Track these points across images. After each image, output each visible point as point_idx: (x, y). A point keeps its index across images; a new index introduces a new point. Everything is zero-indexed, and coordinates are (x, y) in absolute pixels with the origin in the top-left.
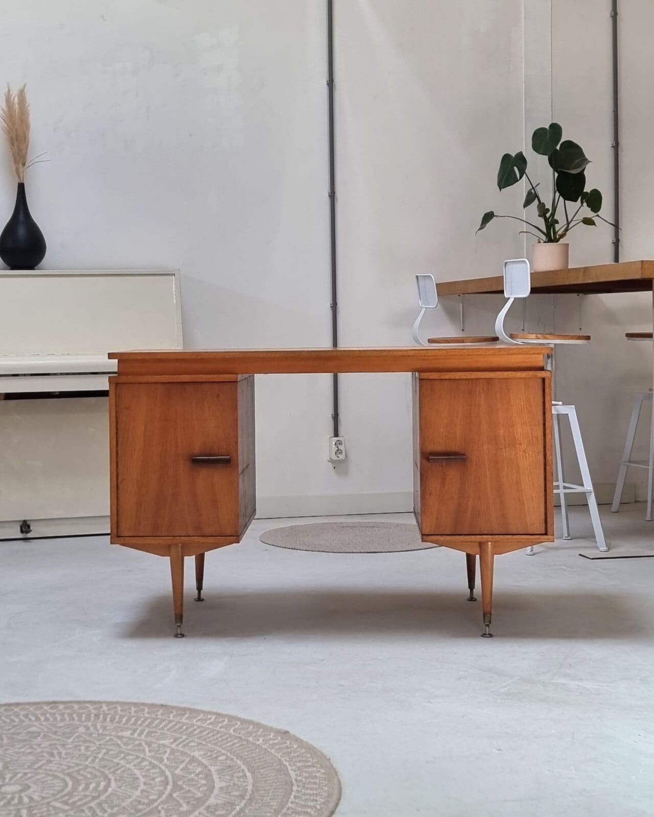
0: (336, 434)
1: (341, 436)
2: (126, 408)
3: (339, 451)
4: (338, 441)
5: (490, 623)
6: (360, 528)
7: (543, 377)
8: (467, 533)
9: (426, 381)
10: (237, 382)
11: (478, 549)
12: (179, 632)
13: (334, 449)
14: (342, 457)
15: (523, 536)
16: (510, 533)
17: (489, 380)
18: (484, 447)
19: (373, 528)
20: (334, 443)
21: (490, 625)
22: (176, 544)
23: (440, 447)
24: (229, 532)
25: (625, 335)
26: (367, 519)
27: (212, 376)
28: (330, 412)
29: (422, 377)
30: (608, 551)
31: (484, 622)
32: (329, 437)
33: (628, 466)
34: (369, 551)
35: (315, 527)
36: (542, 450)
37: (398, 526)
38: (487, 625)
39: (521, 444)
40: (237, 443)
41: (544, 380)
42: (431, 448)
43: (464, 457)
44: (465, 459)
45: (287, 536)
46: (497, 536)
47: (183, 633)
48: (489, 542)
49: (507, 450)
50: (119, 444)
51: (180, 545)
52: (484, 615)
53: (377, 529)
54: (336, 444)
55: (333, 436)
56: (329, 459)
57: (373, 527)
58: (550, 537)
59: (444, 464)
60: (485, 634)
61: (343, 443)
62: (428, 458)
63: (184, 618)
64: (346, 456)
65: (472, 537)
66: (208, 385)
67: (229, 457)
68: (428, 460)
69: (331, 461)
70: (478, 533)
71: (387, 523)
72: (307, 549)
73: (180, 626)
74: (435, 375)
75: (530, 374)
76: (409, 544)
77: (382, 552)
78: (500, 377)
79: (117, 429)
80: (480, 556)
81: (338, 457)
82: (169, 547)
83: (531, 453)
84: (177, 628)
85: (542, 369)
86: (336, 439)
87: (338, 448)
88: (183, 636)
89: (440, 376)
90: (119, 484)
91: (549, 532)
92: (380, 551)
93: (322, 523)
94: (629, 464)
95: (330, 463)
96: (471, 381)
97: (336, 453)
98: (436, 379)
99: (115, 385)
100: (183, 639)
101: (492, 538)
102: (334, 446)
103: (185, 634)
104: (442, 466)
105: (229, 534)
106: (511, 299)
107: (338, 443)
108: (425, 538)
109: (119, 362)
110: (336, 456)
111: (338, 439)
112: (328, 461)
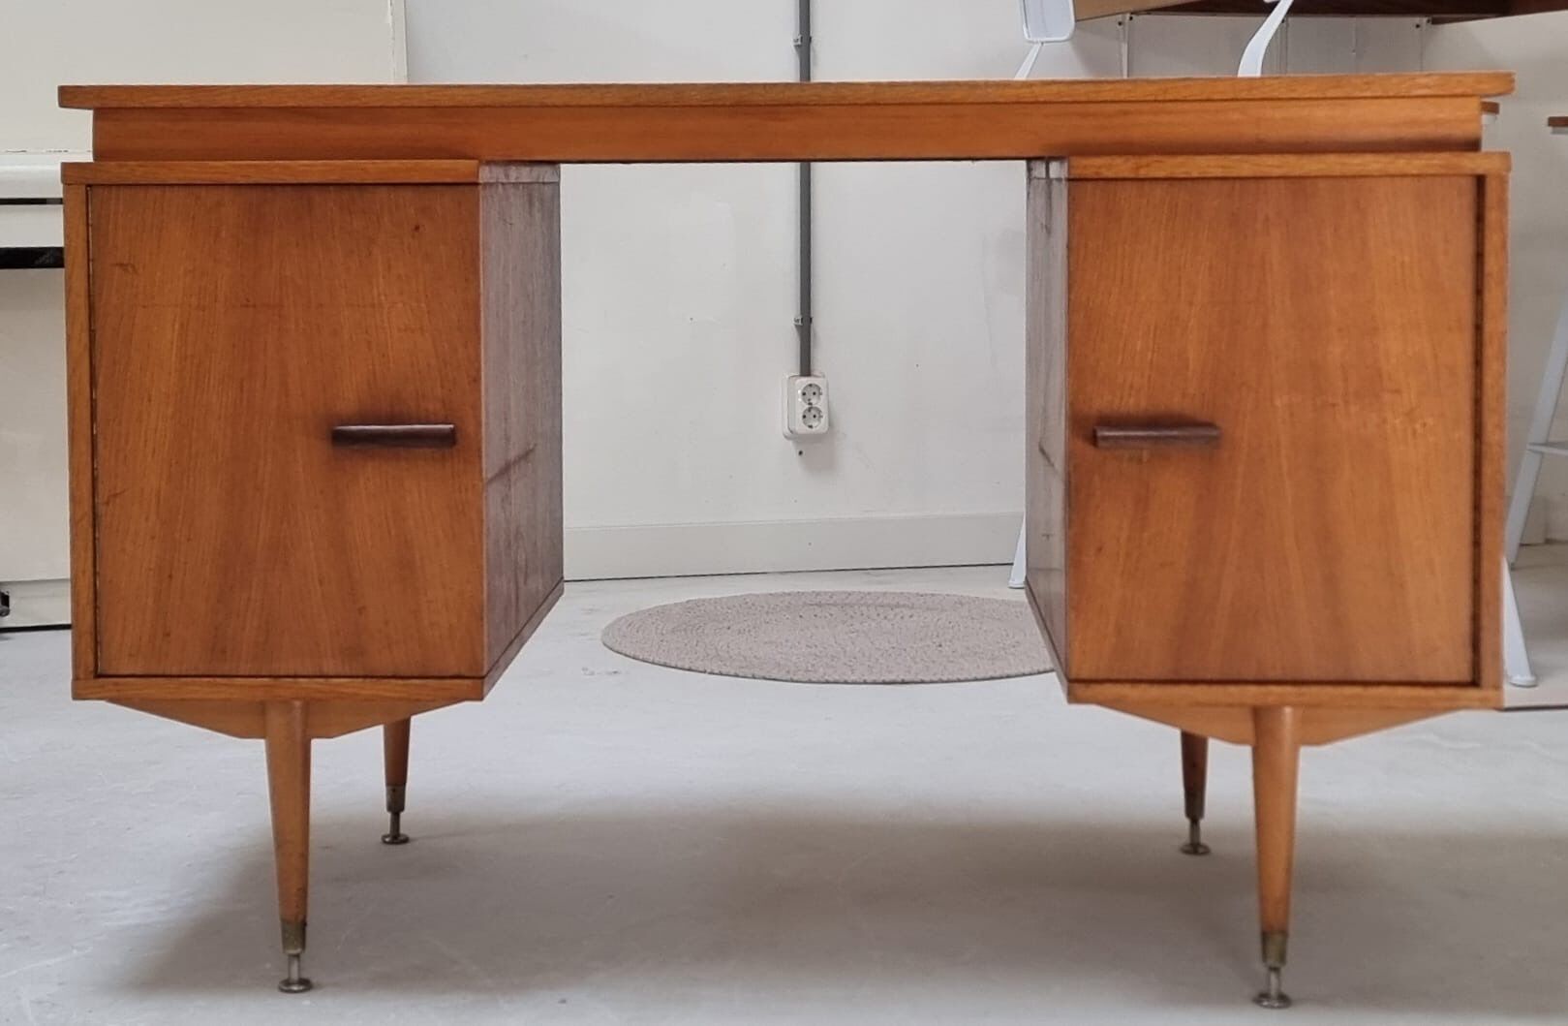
0: (806, 370)
1: (816, 373)
2: (121, 265)
3: (813, 412)
4: (810, 385)
5: (1283, 961)
6: (864, 608)
7: (1480, 171)
8: (1216, 676)
9: (1089, 185)
10: (477, 184)
12: (295, 976)
13: (801, 406)
14: (820, 426)
15: (1401, 691)
16: (1358, 677)
17: (1297, 182)
18: (1278, 403)
19: (897, 610)
20: (800, 392)
21: (1281, 969)
22: (286, 703)
23: (1132, 401)
24: (452, 665)
25: (1549, 126)
26: (881, 583)
27: (395, 163)
28: (791, 313)
29: (1076, 173)
30: (1534, 686)
31: (1265, 957)
32: (787, 377)
33: (1542, 457)
34: (887, 679)
35: (747, 604)
36: (1466, 409)
37: (961, 604)
38: (1270, 968)
39: (1398, 391)
40: (477, 380)
41: (1480, 181)
42: (1103, 401)
43: (1215, 433)
44: (1216, 438)
45: (673, 631)
46: (1314, 690)
47: (305, 975)
48: (1288, 704)
49: (1353, 409)
50: (101, 380)
51: (298, 704)
52: (1265, 936)
53: (907, 612)
54: (804, 394)
55: (798, 374)
56: (788, 432)
57: (898, 606)
58: (1490, 693)
59: (1145, 455)
60: (1268, 999)
61: (823, 391)
62: (1095, 432)
63: (309, 929)
64: (831, 424)
65: (1233, 689)
66: (383, 192)
67: (452, 426)
68: (1094, 440)
69: (793, 436)
70: (1251, 677)
71: (933, 595)
72: (724, 671)
73: (297, 956)
74: (1121, 166)
75: (1435, 162)
76: (993, 659)
77: (922, 682)
78: (1337, 170)
79: (92, 333)
80: (1254, 745)
81: (811, 427)
82: (261, 709)
83: (1430, 421)
84: (290, 964)
85: (1473, 145)
86: (806, 381)
87: (810, 404)
88: (306, 985)
89: (1138, 168)
90: (101, 509)
91: (1487, 675)
92: (920, 677)
93: (766, 595)
94: (1544, 449)
95: (791, 443)
96: (1237, 184)
97: (804, 417)
98: (1124, 179)
99: (84, 187)
100: (305, 1001)
101: (1296, 695)
102: (800, 400)
103: (314, 981)
104: (1140, 461)
105: (454, 671)
107: (813, 391)
108: (1080, 689)
109: (96, 119)
110: (805, 423)
111: (809, 383)
112: (786, 437)
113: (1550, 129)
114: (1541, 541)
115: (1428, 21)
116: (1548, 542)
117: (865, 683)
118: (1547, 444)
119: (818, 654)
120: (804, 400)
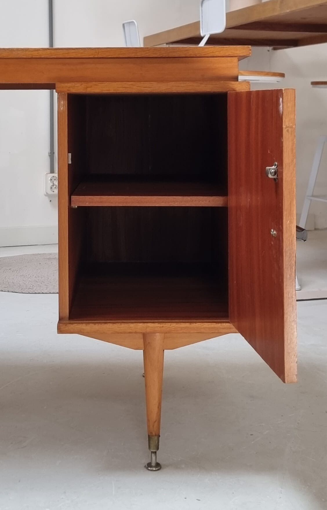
0: (52, 171)
1: (56, 172)
3: (55, 186)
5: (158, 449)
11: (142, 341)
13: (50, 184)
14: (57, 191)
20: (50, 179)
21: (157, 452)
25: (310, 83)
28: (47, 150)
31: (150, 447)
32: (46, 173)
33: (311, 200)
38: (152, 452)
52: (150, 437)
55: (50, 172)
56: (46, 193)
60: (151, 467)
69: (47, 195)
80: (144, 351)
81: (53, 192)
87: (53, 183)
94: (312, 198)
95: (47, 197)
97: (51, 188)
101: (160, 327)
102: (49, 182)
106: (206, 36)
107: (53, 179)
108: (63, 326)
110: (51, 190)
111: (53, 176)
112: (45, 195)
113: (312, 86)
114: (313, 229)
115: (272, 49)
116: (316, 229)
117: (50, 293)
118: (313, 196)
119: (37, 281)
120: (51, 182)
